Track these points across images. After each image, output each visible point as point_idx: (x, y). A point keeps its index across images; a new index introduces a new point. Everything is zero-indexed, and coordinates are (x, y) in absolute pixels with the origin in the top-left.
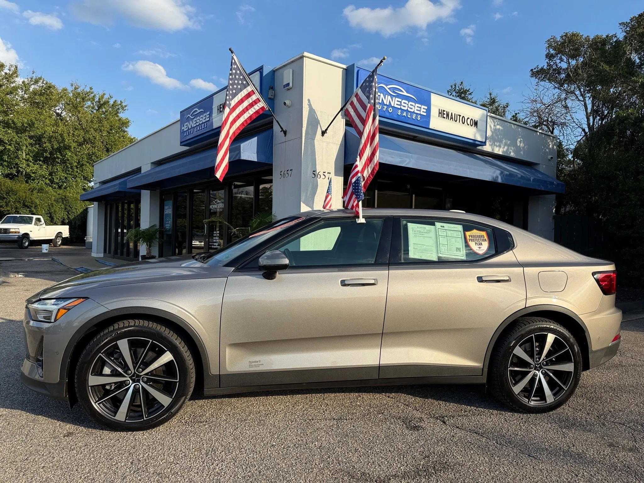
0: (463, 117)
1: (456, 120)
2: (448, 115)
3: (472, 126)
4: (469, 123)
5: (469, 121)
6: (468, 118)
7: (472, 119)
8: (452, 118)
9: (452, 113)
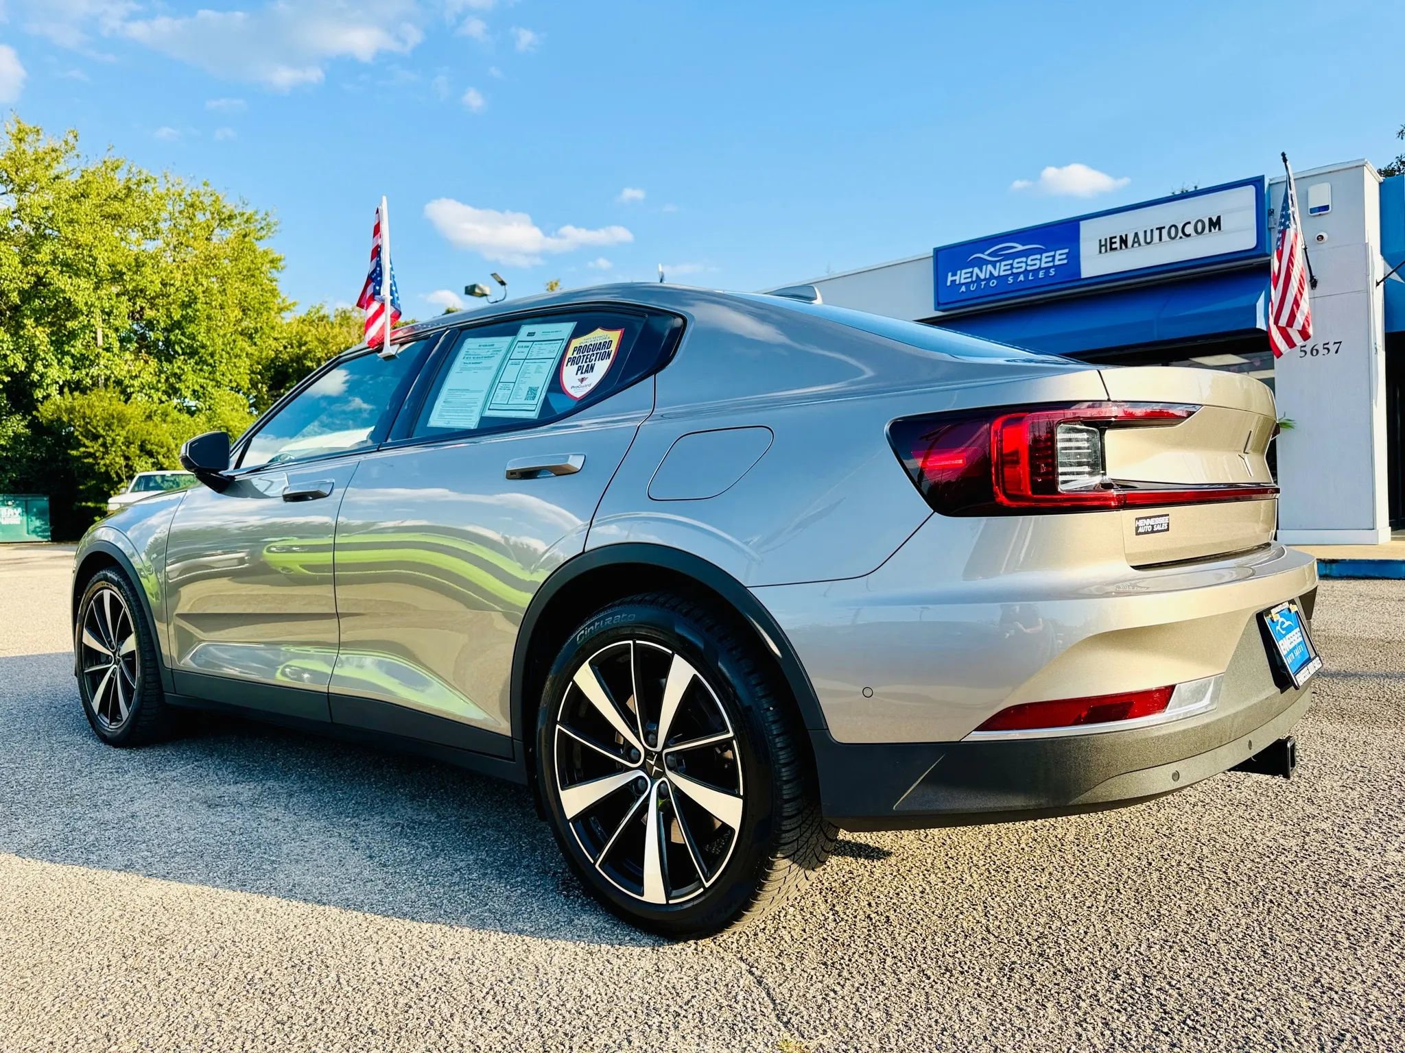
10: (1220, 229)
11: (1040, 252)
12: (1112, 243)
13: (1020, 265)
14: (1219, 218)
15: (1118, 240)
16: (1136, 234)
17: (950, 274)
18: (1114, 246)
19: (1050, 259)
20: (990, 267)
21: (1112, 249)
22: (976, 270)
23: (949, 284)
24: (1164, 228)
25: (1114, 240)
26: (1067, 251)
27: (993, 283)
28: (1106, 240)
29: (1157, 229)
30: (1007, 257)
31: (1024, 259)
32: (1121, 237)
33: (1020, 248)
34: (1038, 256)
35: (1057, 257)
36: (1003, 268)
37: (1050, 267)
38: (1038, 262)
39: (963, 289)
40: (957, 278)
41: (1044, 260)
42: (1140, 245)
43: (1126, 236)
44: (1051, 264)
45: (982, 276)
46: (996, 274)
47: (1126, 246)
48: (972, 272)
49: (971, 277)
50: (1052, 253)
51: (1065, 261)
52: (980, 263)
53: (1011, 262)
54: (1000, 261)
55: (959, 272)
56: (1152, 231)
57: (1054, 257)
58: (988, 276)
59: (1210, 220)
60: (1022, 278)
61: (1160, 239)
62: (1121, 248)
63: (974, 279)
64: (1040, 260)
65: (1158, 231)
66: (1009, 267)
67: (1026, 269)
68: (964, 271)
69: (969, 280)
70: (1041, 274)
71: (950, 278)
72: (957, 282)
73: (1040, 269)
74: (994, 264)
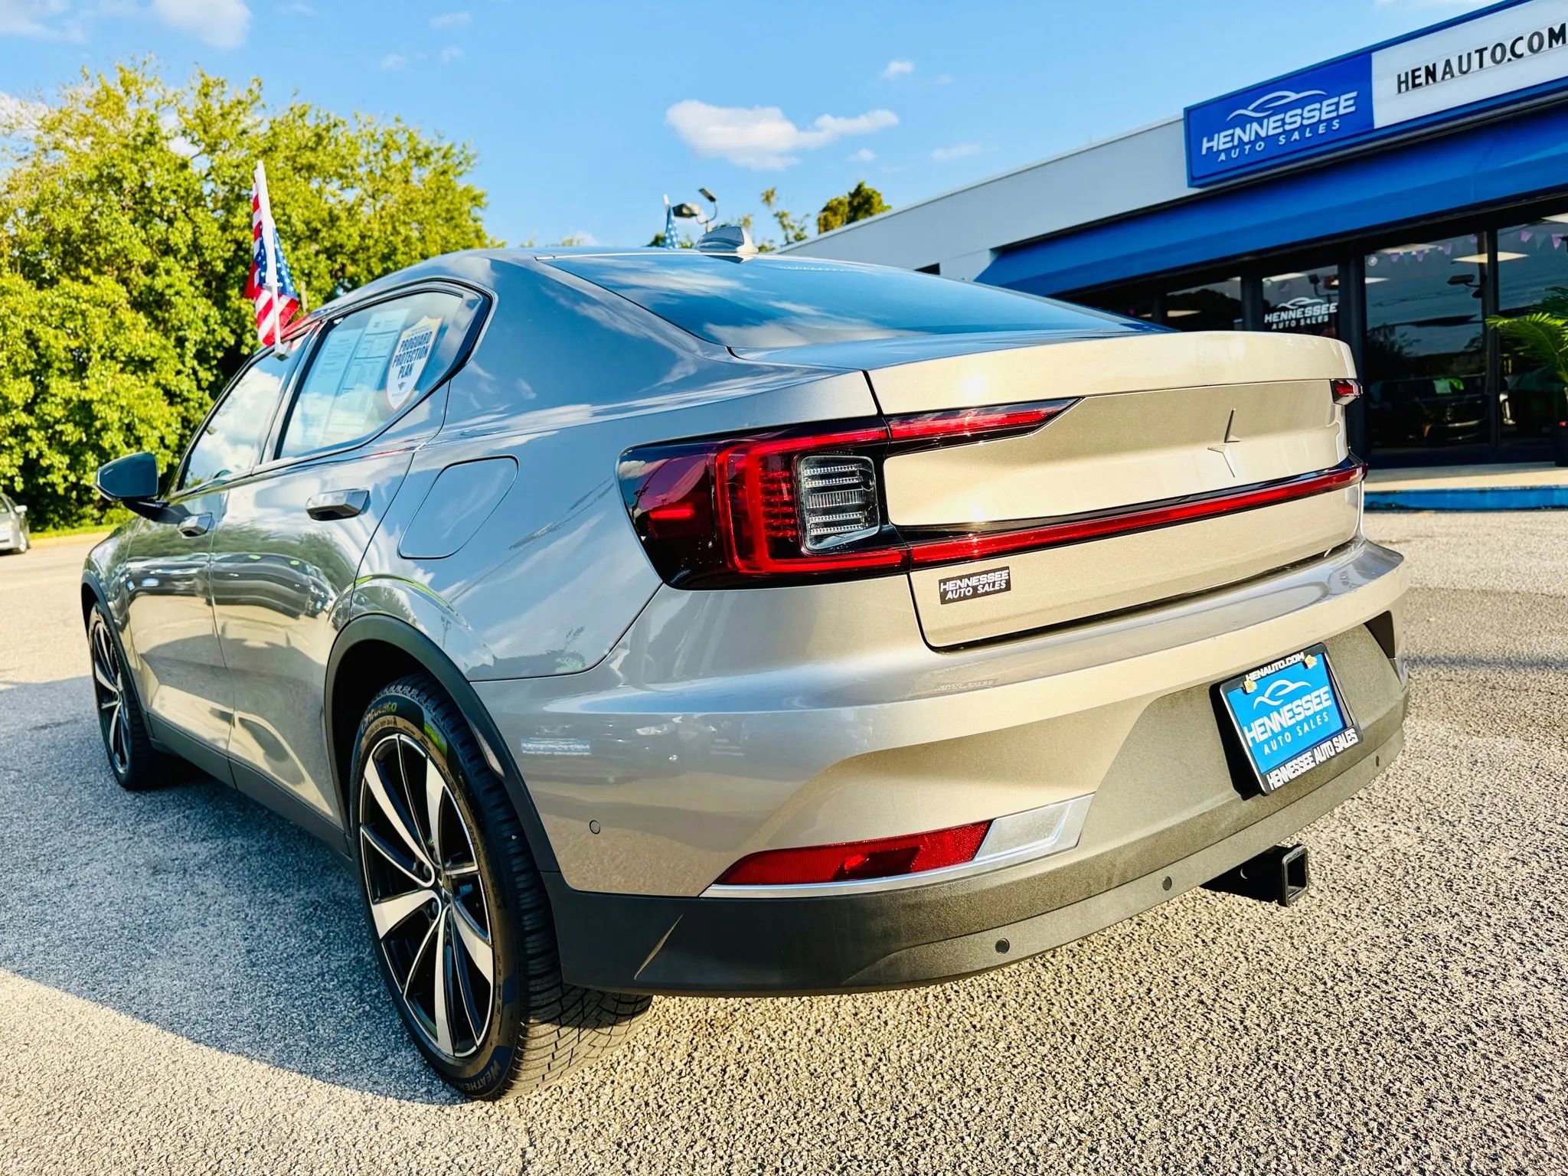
10: (1564, 42)
11: (1319, 99)
12: (1414, 78)
13: (1293, 119)
14: (1563, 27)
15: (1422, 73)
16: (1448, 63)
17: (1205, 140)
18: (1418, 81)
19: (1333, 107)
20: (1255, 126)
21: (1415, 86)
22: (1238, 131)
23: (1204, 152)
24: (1486, 49)
25: (1417, 74)
26: (1354, 94)
27: (1260, 146)
28: (1407, 74)
29: (1476, 51)
30: (1276, 111)
31: (1299, 111)
32: (1427, 68)
33: (1293, 96)
34: (1317, 106)
35: (1343, 104)
36: (1272, 125)
37: (1333, 118)
38: (1317, 113)
39: (1223, 157)
40: (1214, 144)
41: (1325, 109)
42: (1452, 76)
43: (1434, 65)
44: (1334, 114)
45: (1246, 139)
46: (1263, 134)
47: (1434, 80)
48: (1232, 135)
49: (1232, 140)
50: (1335, 100)
51: (1353, 109)
52: (1243, 122)
53: (1281, 116)
54: (1268, 117)
55: (1216, 136)
56: (1469, 55)
57: (1337, 104)
58: (1253, 138)
59: (1551, 30)
60: (1296, 136)
61: (1481, 65)
62: (1427, 82)
63: (1236, 143)
64: (1320, 110)
65: (1478, 54)
66: (1279, 124)
67: (1302, 124)
68: (1223, 134)
69: (1229, 145)
70: (1322, 129)
71: (1205, 145)
72: (1215, 149)
73: (1320, 121)
74: (1260, 121)
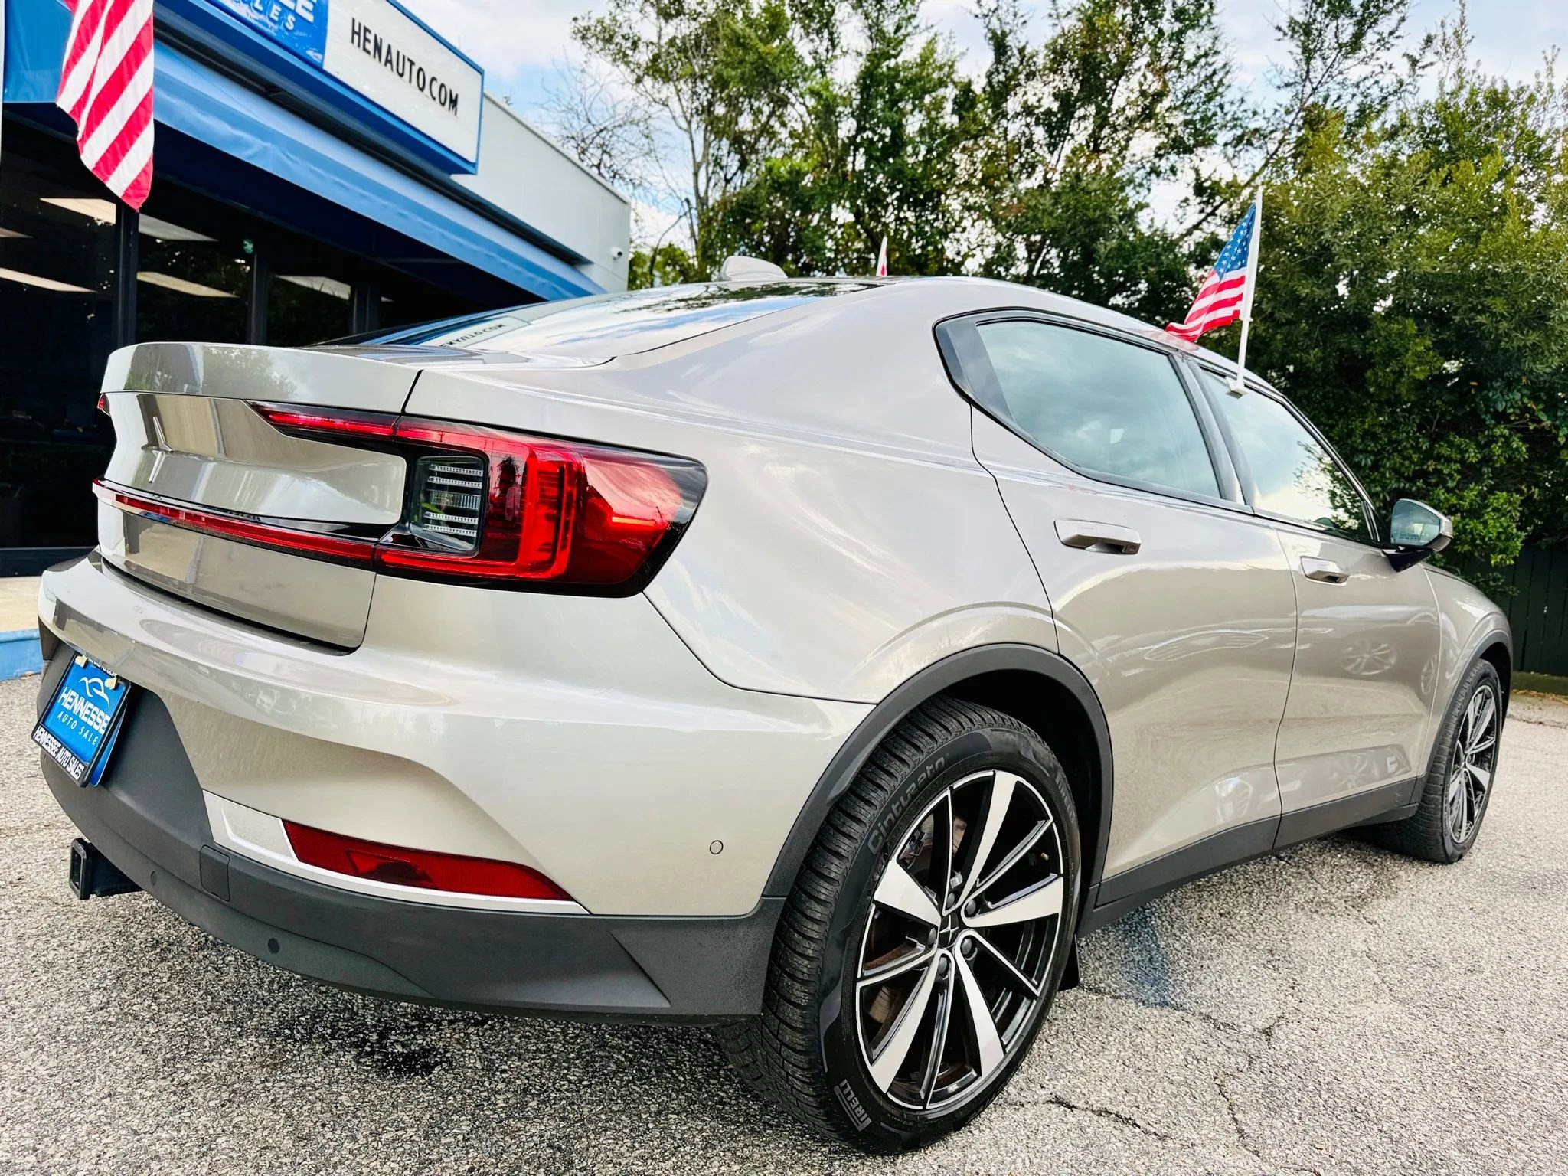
0: (420, 69)
1: (401, 71)
2: (378, 48)
3: (443, 104)
4: (436, 93)
5: (436, 87)
6: (433, 79)
7: (442, 85)
8: (388, 61)
9: (389, 47)
